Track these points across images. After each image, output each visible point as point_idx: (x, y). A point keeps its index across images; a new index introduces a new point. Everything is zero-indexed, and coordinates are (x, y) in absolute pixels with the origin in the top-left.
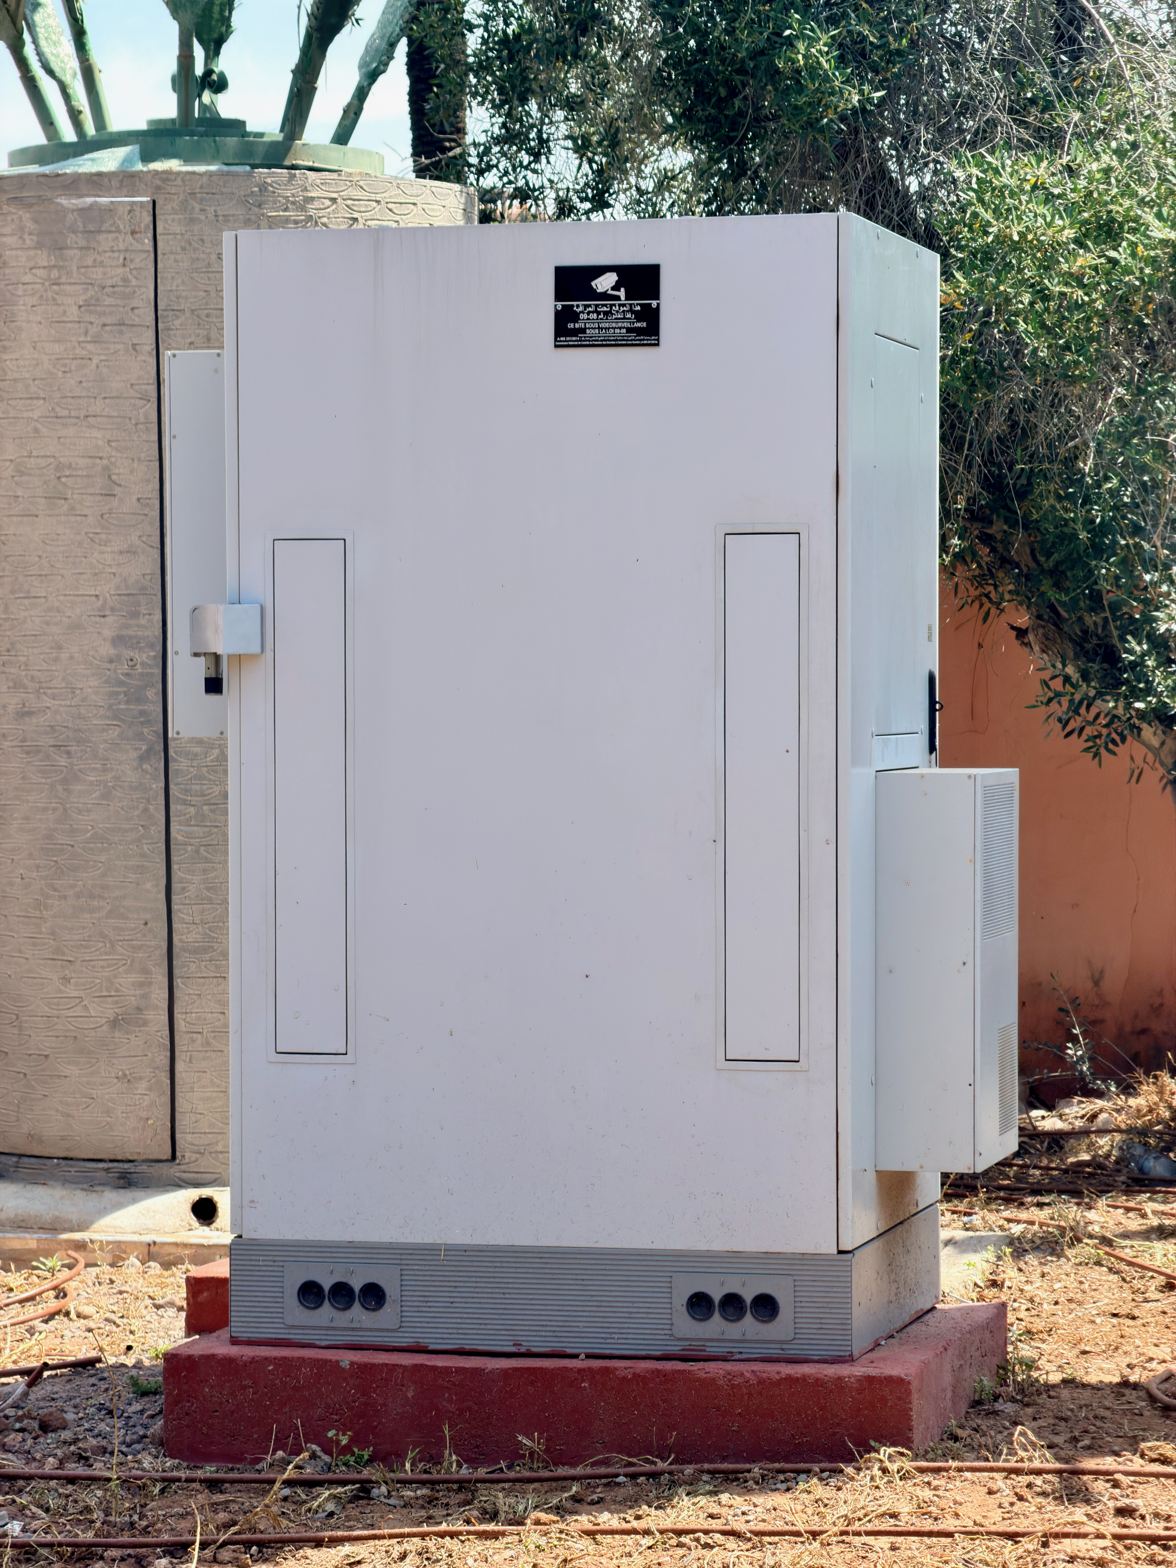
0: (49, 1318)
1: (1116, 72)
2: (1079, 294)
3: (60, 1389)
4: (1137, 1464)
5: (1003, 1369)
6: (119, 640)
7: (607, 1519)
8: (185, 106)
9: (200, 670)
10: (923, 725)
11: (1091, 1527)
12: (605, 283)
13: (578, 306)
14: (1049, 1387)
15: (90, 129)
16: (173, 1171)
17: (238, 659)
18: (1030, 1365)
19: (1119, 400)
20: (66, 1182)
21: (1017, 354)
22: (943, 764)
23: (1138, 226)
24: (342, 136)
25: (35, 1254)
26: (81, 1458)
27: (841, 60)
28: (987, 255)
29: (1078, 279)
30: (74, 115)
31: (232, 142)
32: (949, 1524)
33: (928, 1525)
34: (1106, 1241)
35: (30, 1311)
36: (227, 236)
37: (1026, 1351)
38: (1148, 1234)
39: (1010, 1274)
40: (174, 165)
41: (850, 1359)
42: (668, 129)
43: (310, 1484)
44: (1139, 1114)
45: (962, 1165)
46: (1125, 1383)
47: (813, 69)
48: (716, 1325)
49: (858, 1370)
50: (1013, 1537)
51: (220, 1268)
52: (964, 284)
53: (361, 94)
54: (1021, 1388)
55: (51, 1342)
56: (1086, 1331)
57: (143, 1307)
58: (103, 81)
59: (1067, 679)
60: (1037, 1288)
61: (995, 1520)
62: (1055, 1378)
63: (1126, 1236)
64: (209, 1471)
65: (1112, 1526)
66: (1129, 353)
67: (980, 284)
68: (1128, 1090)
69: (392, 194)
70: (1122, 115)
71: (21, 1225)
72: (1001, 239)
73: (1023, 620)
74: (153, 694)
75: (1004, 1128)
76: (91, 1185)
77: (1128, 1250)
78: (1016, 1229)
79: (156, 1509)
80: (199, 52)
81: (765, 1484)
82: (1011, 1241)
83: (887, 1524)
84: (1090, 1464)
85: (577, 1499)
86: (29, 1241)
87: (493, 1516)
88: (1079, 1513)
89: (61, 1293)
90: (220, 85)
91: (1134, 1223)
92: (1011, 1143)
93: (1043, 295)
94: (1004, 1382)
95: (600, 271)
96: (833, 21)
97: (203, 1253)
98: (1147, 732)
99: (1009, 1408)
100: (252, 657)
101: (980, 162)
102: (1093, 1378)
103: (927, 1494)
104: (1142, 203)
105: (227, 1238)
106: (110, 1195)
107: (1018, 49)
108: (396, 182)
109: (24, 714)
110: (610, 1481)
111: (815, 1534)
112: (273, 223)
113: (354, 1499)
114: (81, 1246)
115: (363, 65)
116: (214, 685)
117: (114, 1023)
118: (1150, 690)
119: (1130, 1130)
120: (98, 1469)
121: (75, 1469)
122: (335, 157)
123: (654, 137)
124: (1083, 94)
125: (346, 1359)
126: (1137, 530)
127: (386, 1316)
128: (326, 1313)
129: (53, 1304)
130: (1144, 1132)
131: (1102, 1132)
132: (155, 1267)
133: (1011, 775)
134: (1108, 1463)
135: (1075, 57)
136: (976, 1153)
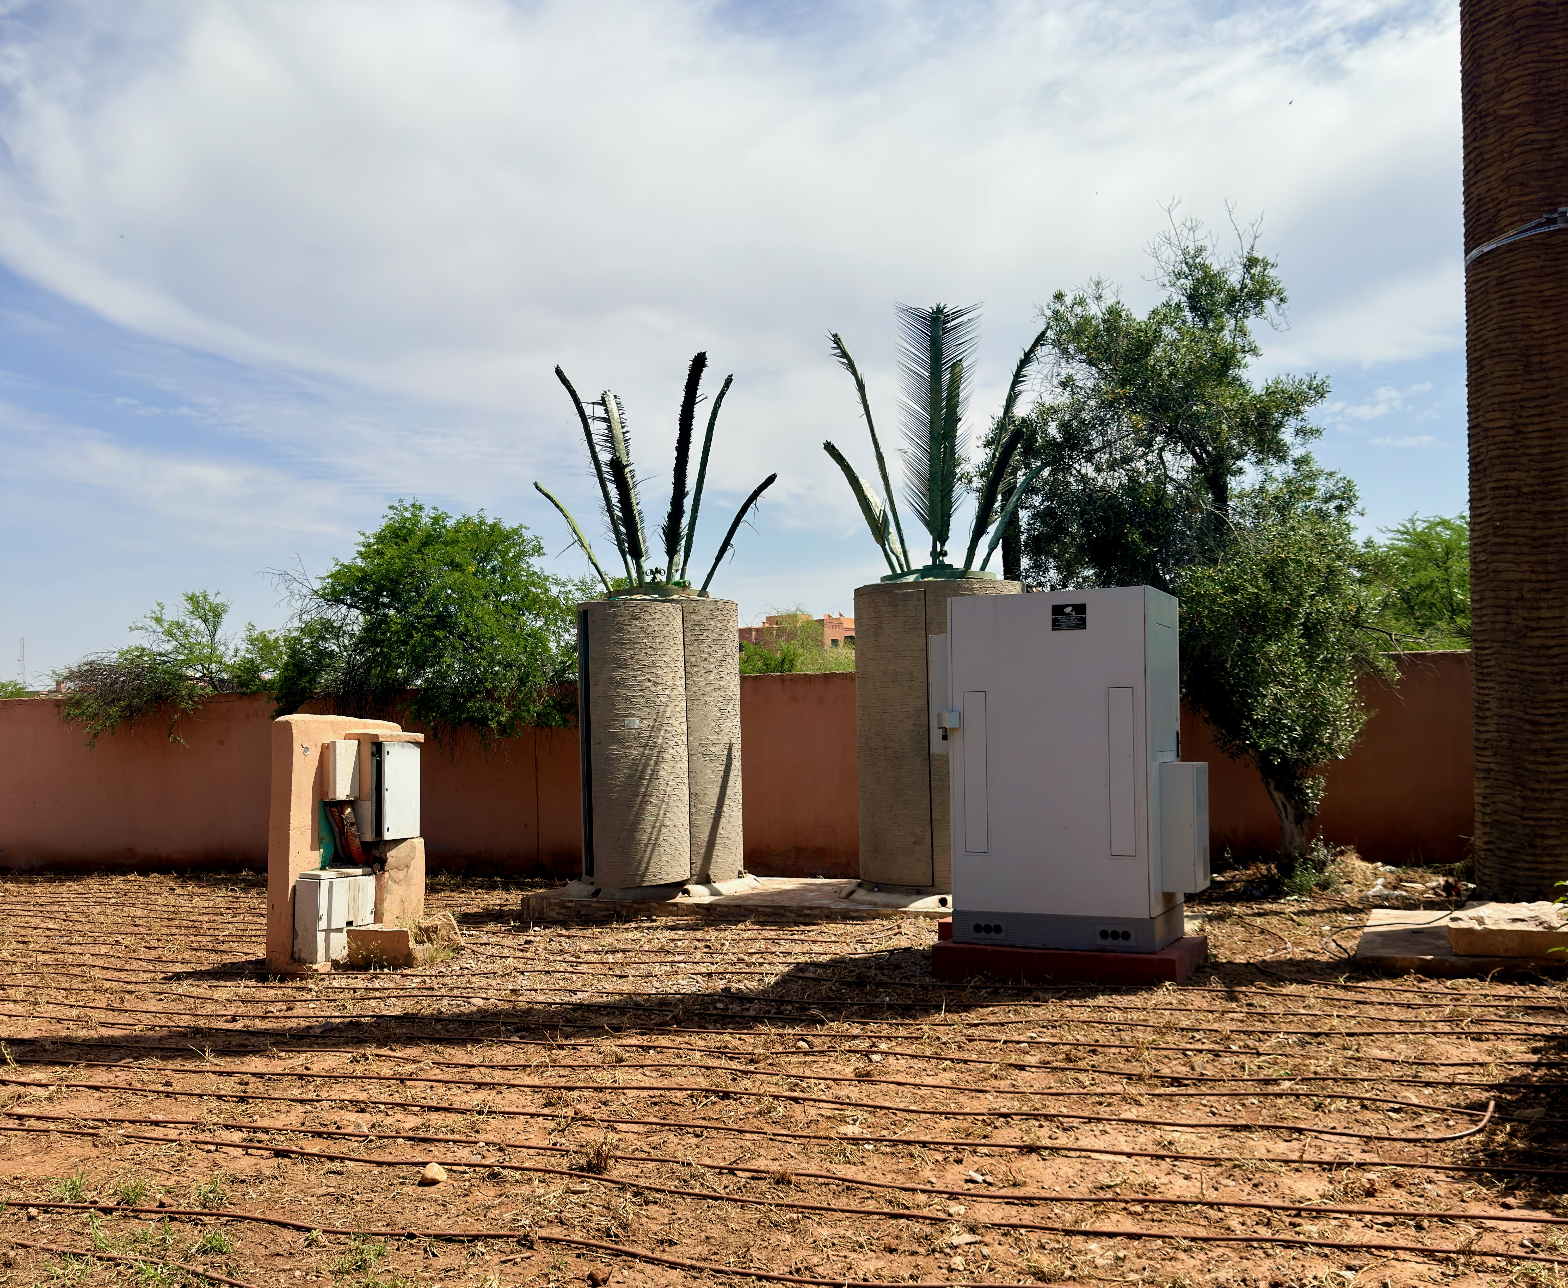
0: (895, 935)
1: (1235, 538)
2: (1224, 610)
3: (901, 957)
4: (1253, 989)
5: (1207, 957)
6: (915, 725)
7: (1075, 1002)
8: (934, 561)
9: (940, 732)
10: (1175, 748)
11: (1238, 1009)
12: (1068, 610)
13: (1059, 617)
14: (1222, 964)
15: (905, 569)
16: (933, 889)
17: (953, 729)
18: (1215, 956)
19: (1239, 644)
20: (900, 893)
21: (1204, 630)
22: (1182, 761)
23: (1245, 589)
24: (983, 568)
25: (891, 915)
26: (907, 978)
27: (1143, 540)
28: (1193, 598)
29: (1224, 605)
30: (901, 565)
31: (949, 571)
32: (1190, 1007)
33: (1182, 1007)
34: (1240, 917)
35: (890, 932)
36: (948, 599)
37: (1214, 952)
38: (1255, 915)
39: (1208, 928)
40: (931, 579)
41: (1154, 953)
42: (1087, 563)
43: (979, 988)
44: (1250, 875)
45: (1191, 891)
46: (1248, 963)
47: (1134, 542)
48: (1109, 941)
49: (1157, 957)
50: (1212, 1012)
51: (949, 920)
52: (1185, 608)
53: (989, 555)
54: (1213, 964)
55: (897, 942)
56: (1234, 946)
57: (925, 932)
58: (910, 555)
59: (1223, 734)
60: (1216, 932)
61: (1205, 1006)
62: (1224, 961)
63: (1247, 915)
64: (947, 983)
65: (1245, 1010)
66: (1242, 629)
67: (1191, 608)
68: (1247, 868)
69: (999, 585)
70: (1237, 553)
71: (887, 906)
72: (1198, 593)
73: (1207, 715)
74: (925, 741)
75: (1205, 878)
76: (908, 894)
77: (1248, 920)
78: (1209, 913)
79: (930, 994)
80: (939, 545)
81: (1128, 992)
82: (1208, 916)
83: (1169, 1007)
84: (1238, 989)
85: (1065, 995)
86: (889, 911)
87: (1037, 1000)
88: (1234, 1005)
89: (899, 927)
90: (945, 554)
91: (1249, 912)
92: (1208, 884)
93: (1212, 611)
94: (1206, 961)
95: (1066, 606)
96: (1141, 527)
97: (943, 915)
98: (1250, 751)
99: (1209, 970)
100: (957, 729)
101: (1190, 569)
102: (1237, 961)
103: (1182, 997)
104: (1245, 581)
105: (951, 910)
106: (914, 897)
107: (1203, 533)
108: (1000, 582)
109: (885, 748)
110: (1076, 991)
111: (1144, 1009)
112: (962, 595)
113: (993, 993)
114: (905, 912)
115: (989, 546)
116: (945, 738)
117: (915, 843)
118: (1251, 737)
119: (1247, 881)
120: (912, 981)
121: (905, 981)
122: (980, 575)
123: (1082, 565)
124: (1224, 547)
125: (990, 948)
126: (1245, 686)
127: (1002, 935)
128: (983, 934)
129: (897, 931)
130: (1253, 881)
131: (1238, 881)
132: (928, 920)
133: (1205, 764)
134: (1244, 989)
135: (1222, 535)
136: (1196, 887)
